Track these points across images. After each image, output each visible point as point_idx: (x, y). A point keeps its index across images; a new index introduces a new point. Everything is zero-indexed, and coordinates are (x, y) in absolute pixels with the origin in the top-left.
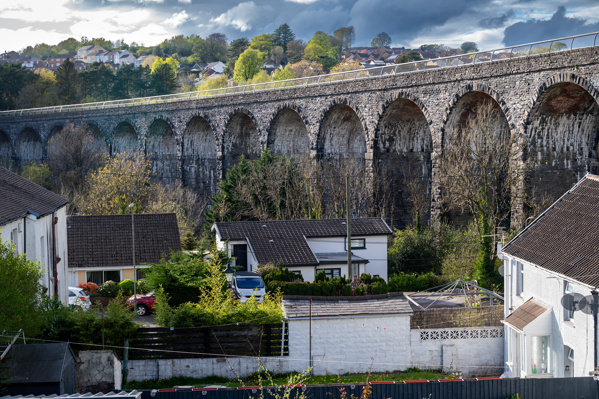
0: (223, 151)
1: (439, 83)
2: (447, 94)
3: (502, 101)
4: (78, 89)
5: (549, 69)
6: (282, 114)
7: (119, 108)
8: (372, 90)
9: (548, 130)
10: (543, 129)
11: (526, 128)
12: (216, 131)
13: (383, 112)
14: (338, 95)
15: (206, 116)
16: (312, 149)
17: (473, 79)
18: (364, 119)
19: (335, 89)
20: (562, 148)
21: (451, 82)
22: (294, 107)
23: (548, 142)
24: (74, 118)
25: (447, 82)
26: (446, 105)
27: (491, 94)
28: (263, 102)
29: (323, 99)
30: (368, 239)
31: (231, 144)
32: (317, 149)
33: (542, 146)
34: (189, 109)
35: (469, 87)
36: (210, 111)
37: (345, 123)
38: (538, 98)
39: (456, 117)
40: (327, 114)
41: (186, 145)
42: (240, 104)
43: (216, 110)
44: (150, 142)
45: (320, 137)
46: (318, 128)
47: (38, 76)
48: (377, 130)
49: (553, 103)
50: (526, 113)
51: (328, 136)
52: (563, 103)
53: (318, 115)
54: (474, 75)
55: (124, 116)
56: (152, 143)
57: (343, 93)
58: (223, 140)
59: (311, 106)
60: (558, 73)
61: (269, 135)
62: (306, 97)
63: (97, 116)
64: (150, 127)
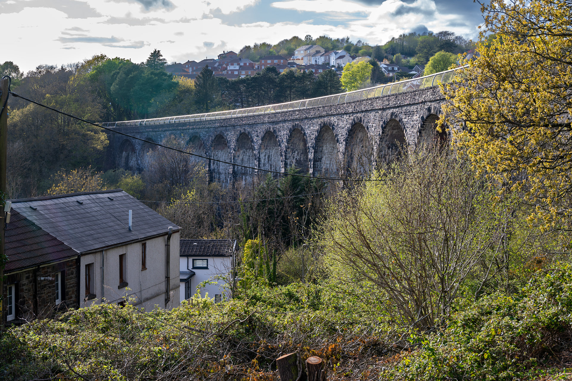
0: (286, 168)
1: (413, 104)
2: (418, 116)
6: (326, 132)
7: (216, 120)
8: (376, 109)
12: (281, 147)
13: (383, 133)
14: (357, 113)
15: (274, 131)
17: (431, 101)
18: (371, 139)
19: (355, 107)
21: (420, 103)
22: (330, 124)
24: (183, 130)
25: (417, 104)
26: (418, 126)
28: (311, 119)
30: (211, 260)
31: (294, 161)
34: (263, 123)
35: (429, 109)
36: (277, 126)
40: (351, 133)
41: (262, 161)
42: (296, 119)
43: (281, 125)
44: (239, 156)
46: (344, 146)
51: (356, 155)
53: (345, 133)
54: (431, 97)
55: (219, 129)
56: (241, 157)
57: (359, 112)
58: (286, 156)
59: (341, 123)
61: (315, 152)
62: (337, 114)
63: (199, 128)
64: (237, 140)
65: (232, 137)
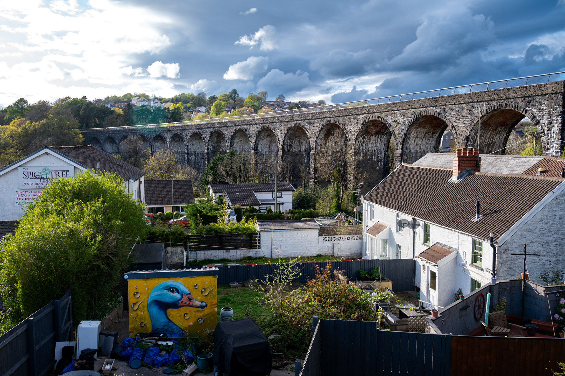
0: (208, 150)
1: (314, 119)
2: (318, 124)
3: (345, 128)
4: (134, 118)
5: (368, 113)
6: (237, 133)
7: (156, 128)
8: (282, 122)
9: (366, 142)
10: (363, 142)
11: (355, 141)
12: (205, 140)
13: (287, 132)
14: (265, 123)
15: (200, 133)
16: (252, 149)
17: (331, 117)
18: (278, 136)
19: (264, 121)
20: (372, 151)
21: (320, 118)
22: (243, 129)
23: (366, 148)
24: (133, 133)
25: (318, 119)
26: (318, 129)
27: (339, 124)
28: (228, 127)
29: (258, 125)
30: (283, 193)
31: (212, 147)
32: (254, 149)
33: (363, 150)
34: (191, 129)
35: (329, 121)
36: (202, 130)
37: (268, 137)
38: (362, 127)
39: (322, 135)
40: (259, 133)
41: (189, 147)
42: (216, 127)
43: (205, 130)
45: (256, 144)
46: (255, 139)
47: (114, 111)
48: (284, 141)
49: (369, 129)
50: (356, 134)
51: (260, 144)
52: (373, 129)
53: (255, 133)
54: (331, 115)
55: (158, 132)
56: (172, 145)
57: (267, 123)
58: (208, 144)
59: (252, 129)
60: (372, 115)
61: (231, 142)
62: (249, 124)
63: (145, 132)
64: (172, 137)
65: (168, 136)
